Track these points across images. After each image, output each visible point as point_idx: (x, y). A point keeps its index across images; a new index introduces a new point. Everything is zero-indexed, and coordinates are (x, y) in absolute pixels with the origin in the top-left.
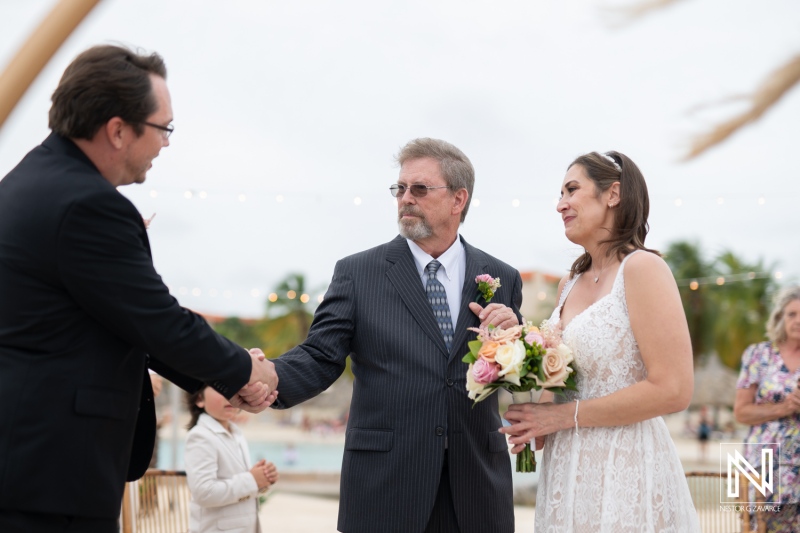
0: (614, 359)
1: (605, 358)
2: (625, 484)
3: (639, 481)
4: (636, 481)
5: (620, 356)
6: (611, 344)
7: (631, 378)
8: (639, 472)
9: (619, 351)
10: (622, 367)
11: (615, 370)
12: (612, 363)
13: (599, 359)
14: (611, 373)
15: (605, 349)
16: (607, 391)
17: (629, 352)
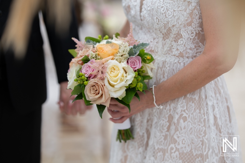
0: (184, 26)
1: (178, 26)
2: (195, 123)
3: (205, 120)
4: (202, 120)
5: (190, 24)
6: (183, 15)
7: (197, 40)
8: (204, 114)
9: (189, 20)
10: (190, 33)
11: (185, 34)
12: (183, 29)
13: (173, 26)
14: (181, 37)
15: (178, 19)
16: (177, 50)
17: (196, 21)
